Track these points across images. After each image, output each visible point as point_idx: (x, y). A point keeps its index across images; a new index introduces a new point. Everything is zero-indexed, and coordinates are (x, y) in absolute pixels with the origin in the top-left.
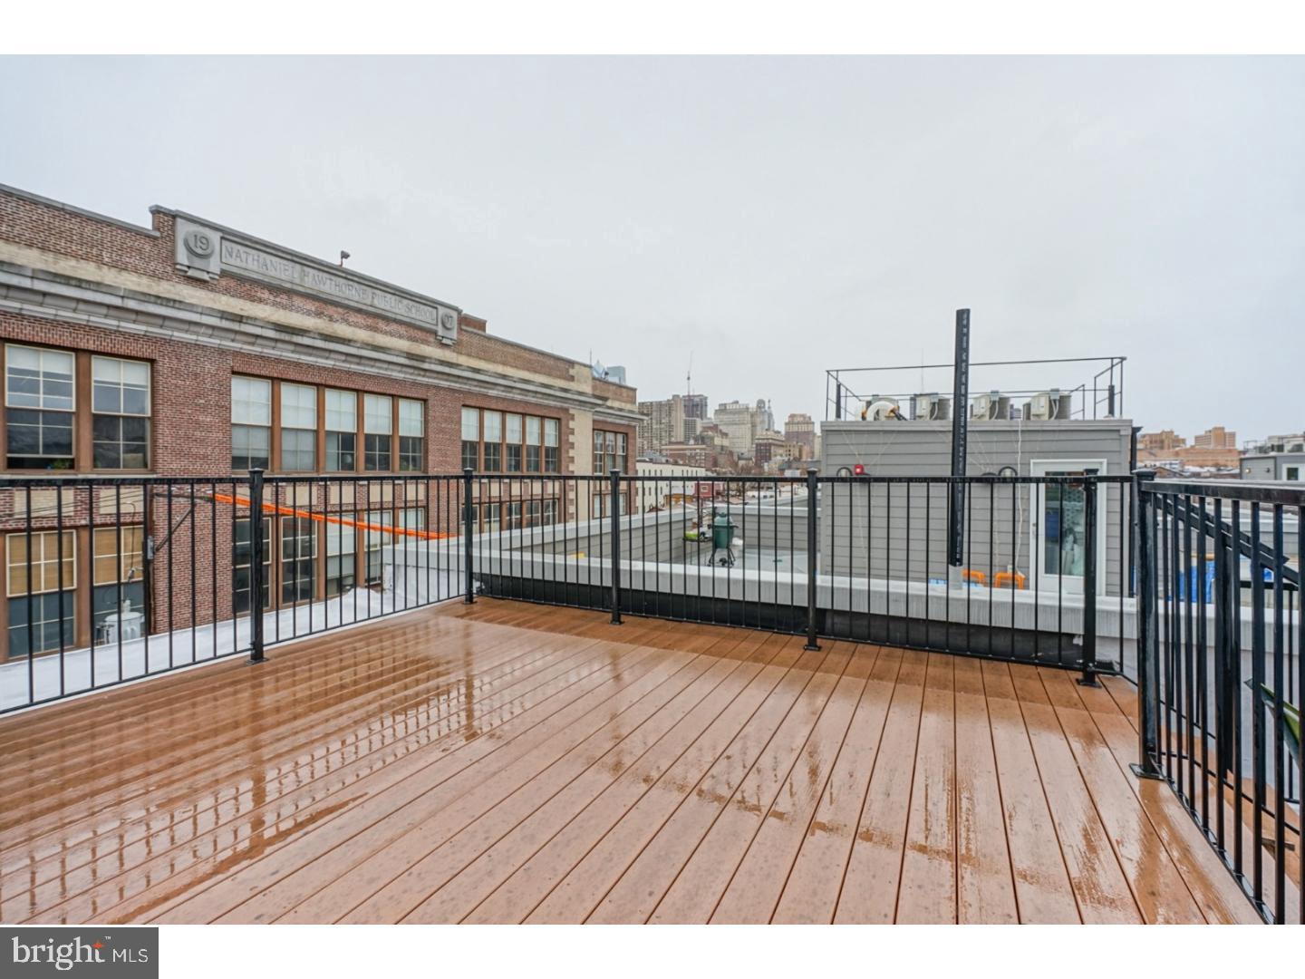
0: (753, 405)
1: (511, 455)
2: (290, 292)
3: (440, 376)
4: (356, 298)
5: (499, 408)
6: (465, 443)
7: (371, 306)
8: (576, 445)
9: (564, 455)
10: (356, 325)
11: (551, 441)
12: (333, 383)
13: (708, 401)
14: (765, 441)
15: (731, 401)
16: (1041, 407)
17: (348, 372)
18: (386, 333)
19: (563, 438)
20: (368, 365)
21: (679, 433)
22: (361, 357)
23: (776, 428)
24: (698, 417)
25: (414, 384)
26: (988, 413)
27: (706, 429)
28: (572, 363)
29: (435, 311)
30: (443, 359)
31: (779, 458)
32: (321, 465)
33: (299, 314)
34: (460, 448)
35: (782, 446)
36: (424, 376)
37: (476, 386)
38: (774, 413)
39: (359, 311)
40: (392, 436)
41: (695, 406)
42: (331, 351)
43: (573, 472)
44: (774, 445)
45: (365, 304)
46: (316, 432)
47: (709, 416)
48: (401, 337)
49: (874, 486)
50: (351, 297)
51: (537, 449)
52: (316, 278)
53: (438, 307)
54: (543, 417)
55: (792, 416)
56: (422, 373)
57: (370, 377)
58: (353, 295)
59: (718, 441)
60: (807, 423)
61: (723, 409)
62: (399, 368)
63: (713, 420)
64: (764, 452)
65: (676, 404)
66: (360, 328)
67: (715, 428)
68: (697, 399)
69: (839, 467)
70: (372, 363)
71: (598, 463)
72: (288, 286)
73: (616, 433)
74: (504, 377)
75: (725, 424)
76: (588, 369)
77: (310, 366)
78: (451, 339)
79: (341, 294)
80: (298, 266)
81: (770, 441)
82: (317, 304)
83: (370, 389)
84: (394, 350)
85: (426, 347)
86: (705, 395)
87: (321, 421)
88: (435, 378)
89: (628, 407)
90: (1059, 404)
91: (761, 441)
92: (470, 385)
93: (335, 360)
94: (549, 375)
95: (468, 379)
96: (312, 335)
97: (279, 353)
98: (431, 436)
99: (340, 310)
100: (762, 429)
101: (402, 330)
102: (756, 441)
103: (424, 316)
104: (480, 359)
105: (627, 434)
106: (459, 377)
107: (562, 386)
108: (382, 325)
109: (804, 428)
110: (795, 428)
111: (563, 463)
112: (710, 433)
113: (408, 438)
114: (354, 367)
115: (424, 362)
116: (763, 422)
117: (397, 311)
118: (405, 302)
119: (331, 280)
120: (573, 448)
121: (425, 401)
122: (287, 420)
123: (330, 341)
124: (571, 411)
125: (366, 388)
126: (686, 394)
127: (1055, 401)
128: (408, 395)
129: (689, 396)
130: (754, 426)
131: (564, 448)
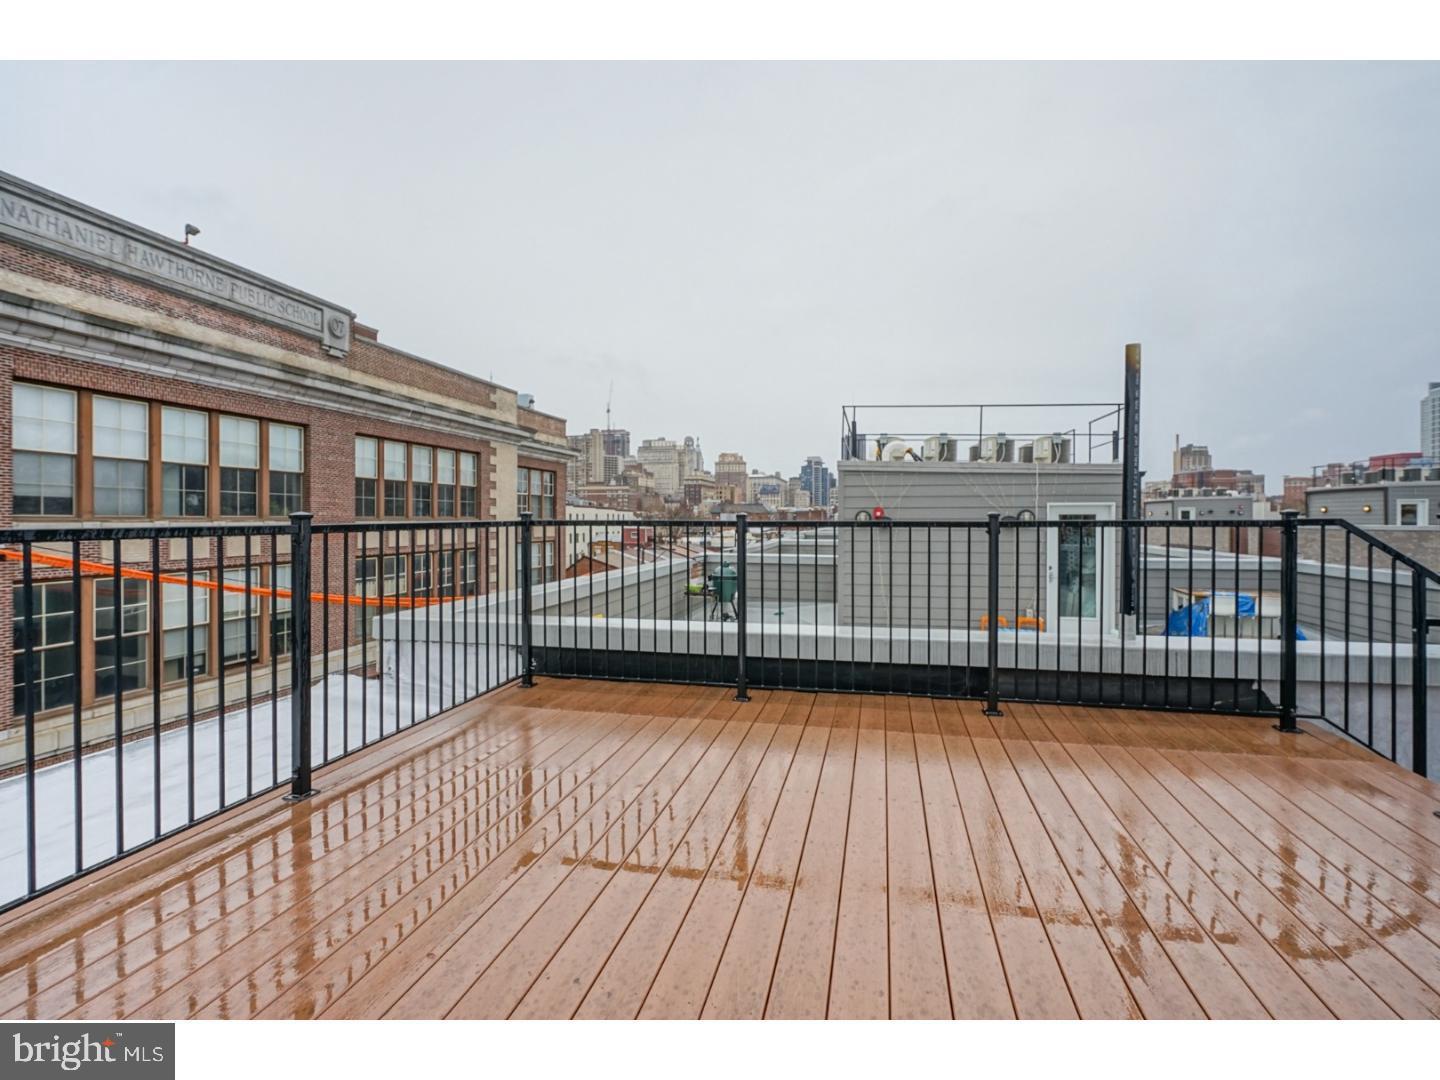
0: (680, 443)
1: (418, 497)
2: (108, 273)
3: (326, 396)
4: (208, 288)
5: (402, 438)
6: (359, 481)
7: (229, 300)
8: (497, 485)
9: (484, 497)
10: (207, 324)
11: (468, 480)
12: (173, 399)
13: (631, 437)
14: (695, 482)
15: (657, 438)
16: (1043, 451)
17: (196, 385)
18: (251, 337)
19: (483, 476)
20: (226, 378)
21: (599, 473)
22: (216, 367)
23: (706, 468)
24: (618, 453)
25: (291, 404)
26: (995, 456)
27: (629, 468)
28: (493, 388)
29: (319, 313)
30: (330, 374)
31: (709, 500)
32: (155, 508)
33: (121, 304)
34: (353, 488)
35: (713, 488)
36: (304, 395)
37: (374, 410)
38: (702, 452)
39: (213, 306)
40: (260, 471)
41: (615, 442)
42: (170, 356)
43: (494, 516)
44: (704, 486)
45: (222, 298)
46: (148, 464)
47: (631, 453)
48: (272, 343)
49: (895, 530)
50: (199, 286)
51: (451, 490)
52: (148, 256)
53: (324, 308)
54: (458, 451)
55: (723, 456)
56: (302, 391)
57: (228, 393)
58: (203, 283)
59: (642, 482)
60: (739, 463)
61: (647, 447)
62: (271, 384)
63: (637, 459)
64: (694, 493)
65: (595, 438)
66: (214, 328)
67: (639, 467)
68: (618, 435)
69: (857, 511)
70: (233, 375)
71: (522, 506)
72: (105, 263)
73: (542, 471)
74: (411, 400)
75: (649, 463)
76: (512, 396)
77: (136, 374)
78: (342, 350)
79: (185, 282)
80: (120, 240)
81: (700, 482)
82: (150, 292)
83: (228, 409)
84: (264, 359)
85: (307, 358)
86: (627, 430)
87: (155, 449)
88: (320, 398)
89: (557, 441)
90: (1061, 448)
91: (690, 483)
92: (367, 408)
93: (178, 368)
94: (467, 400)
95: (365, 401)
96: (143, 333)
97: (91, 355)
98: (315, 471)
99: (184, 303)
100: (691, 469)
101: (274, 334)
102: (685, 483)
103: (306, 319)
104: (379, 377)
105: (555, 472)
106: (352, 398)
107: (481, 414)
108: (245, 326)
109: (735, 469)
110: (726, 469)
111: (483, 506)
112: (633, 473)
113: (281, 474)
114: (206, 379)
115: (305, 376)
116: (691, 461)
117: (267, 309)
118: (279, 299)
119: (169, 260)
120: (495, 488)
121: (305, 427)
122: (102, 446)
123: (169, 343)
124: (493, 445)
125: (222, 408)
126: (606, 429)
127: (1057, 444)
128: (282, 418)
129: (609, 431)
130: (681, 465)
131: (484, 486)
